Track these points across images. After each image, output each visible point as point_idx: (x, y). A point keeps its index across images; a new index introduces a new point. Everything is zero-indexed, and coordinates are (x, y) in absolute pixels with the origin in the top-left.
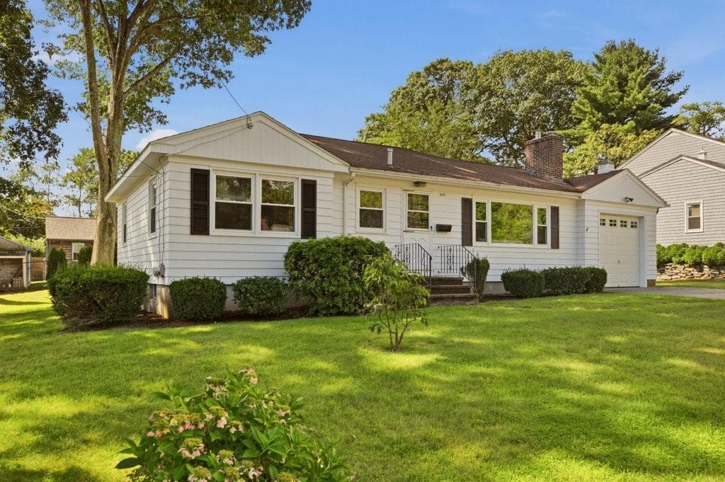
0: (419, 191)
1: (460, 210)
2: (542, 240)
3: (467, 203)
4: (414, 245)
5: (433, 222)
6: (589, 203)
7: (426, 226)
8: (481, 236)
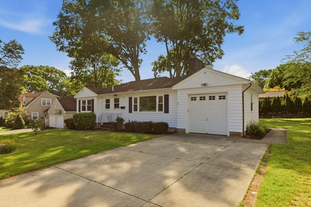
0: (117, 97)
1: (128, 101)
2: (160, 109)
3: (130, 99)
4: (116, 114)
5: (120, 106)
6: (179, 91)
7: (118, 107)
8: (136, 110)
